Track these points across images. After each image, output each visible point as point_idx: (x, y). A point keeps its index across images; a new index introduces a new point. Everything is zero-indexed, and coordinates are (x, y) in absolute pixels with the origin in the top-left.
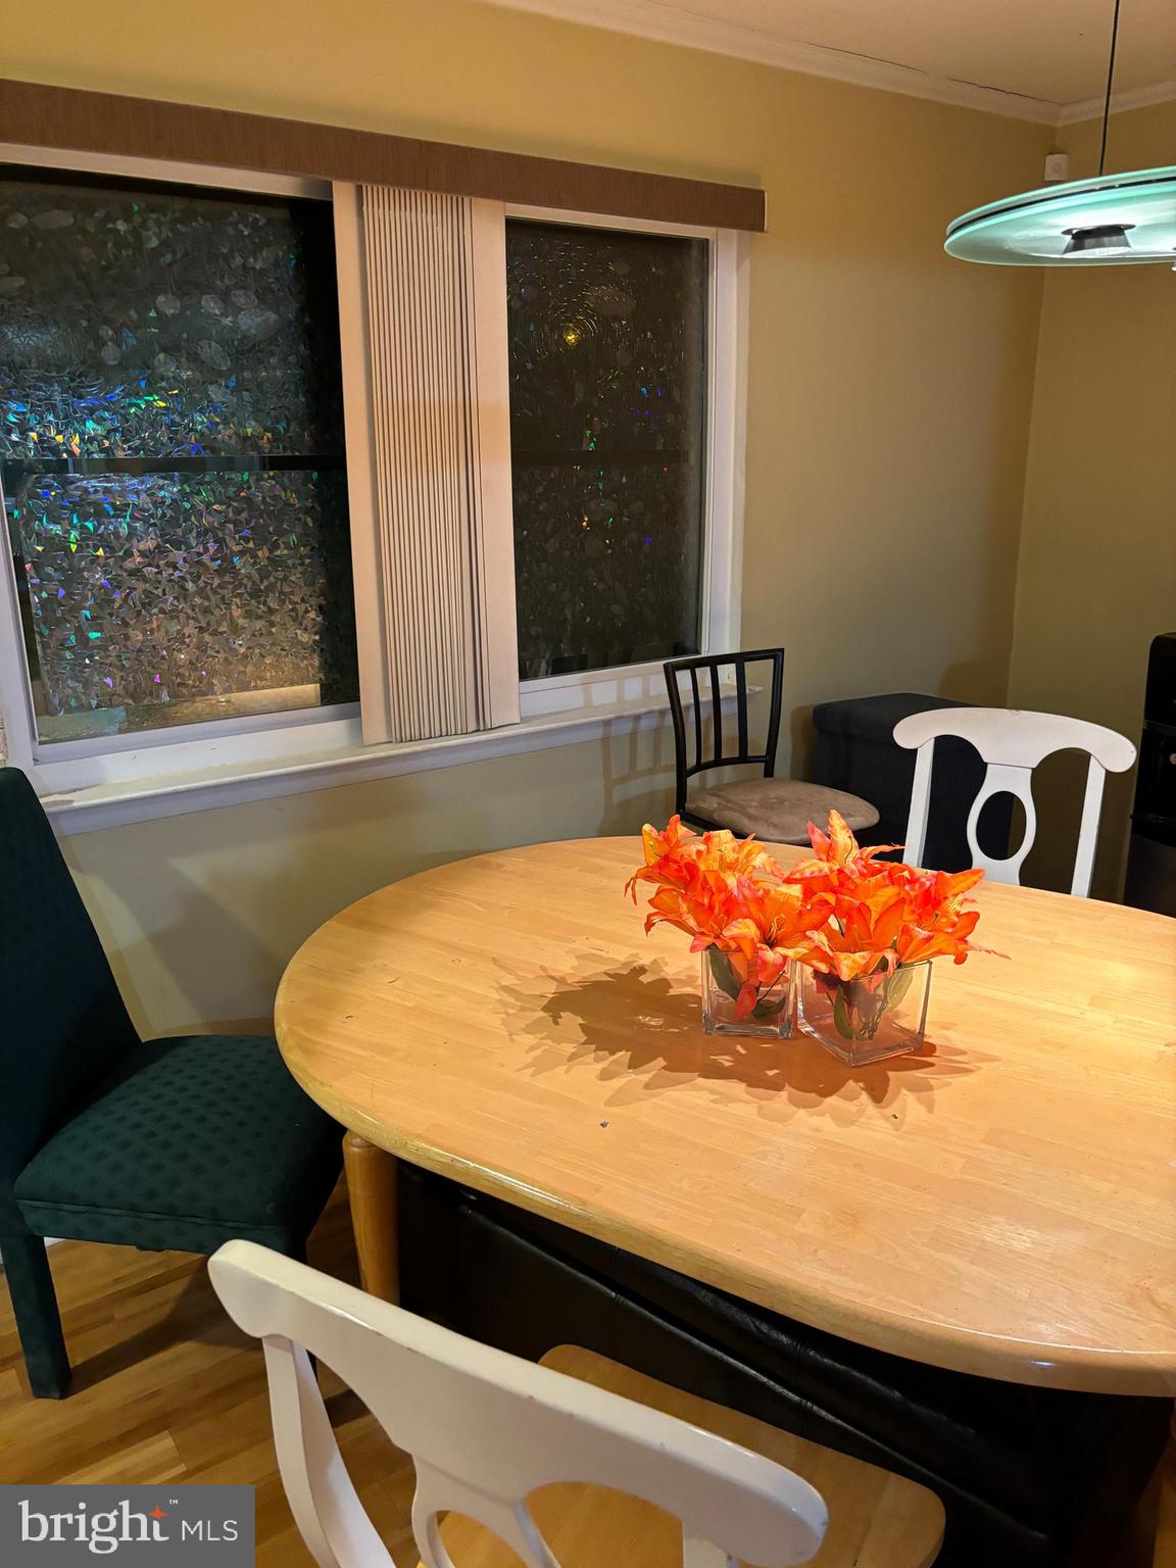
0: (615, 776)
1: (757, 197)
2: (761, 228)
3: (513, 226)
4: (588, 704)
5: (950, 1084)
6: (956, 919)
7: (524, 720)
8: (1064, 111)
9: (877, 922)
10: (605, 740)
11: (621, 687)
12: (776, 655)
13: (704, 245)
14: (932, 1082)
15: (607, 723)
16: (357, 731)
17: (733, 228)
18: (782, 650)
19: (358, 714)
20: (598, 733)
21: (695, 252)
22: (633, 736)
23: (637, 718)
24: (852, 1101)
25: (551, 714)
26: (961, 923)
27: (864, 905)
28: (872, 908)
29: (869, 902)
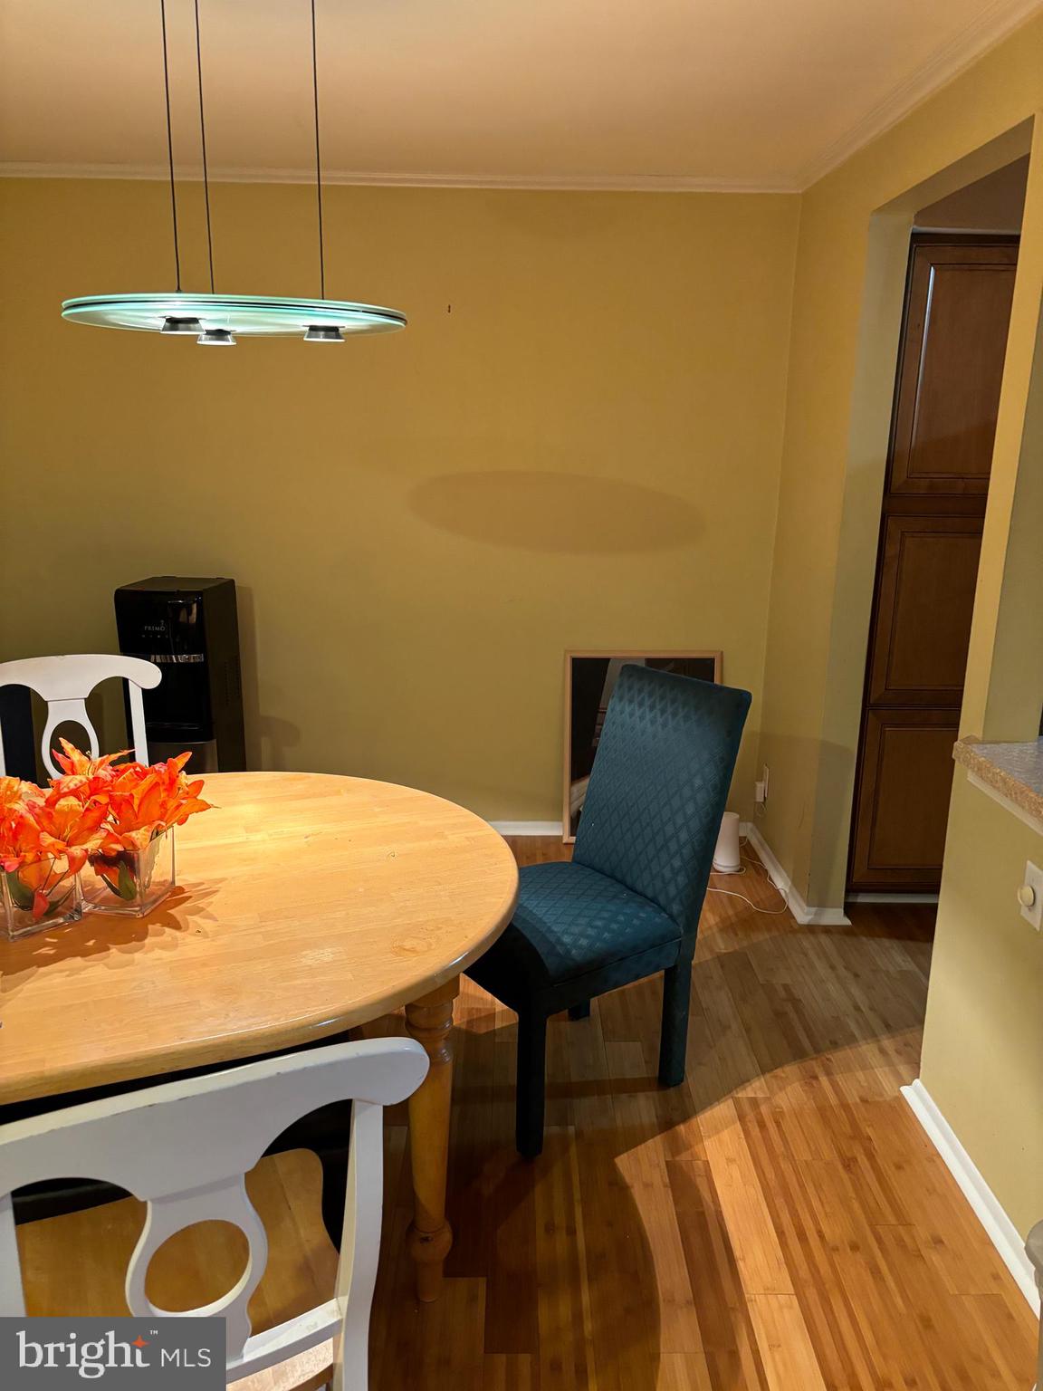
5: (212, 903)
6: (187, 789)
9: (140, 806)
14: (201, 905)
24: (159, 936)
26: (191, 790)
27: (132, 795)
28: (135, 796)
29: (134, 792)
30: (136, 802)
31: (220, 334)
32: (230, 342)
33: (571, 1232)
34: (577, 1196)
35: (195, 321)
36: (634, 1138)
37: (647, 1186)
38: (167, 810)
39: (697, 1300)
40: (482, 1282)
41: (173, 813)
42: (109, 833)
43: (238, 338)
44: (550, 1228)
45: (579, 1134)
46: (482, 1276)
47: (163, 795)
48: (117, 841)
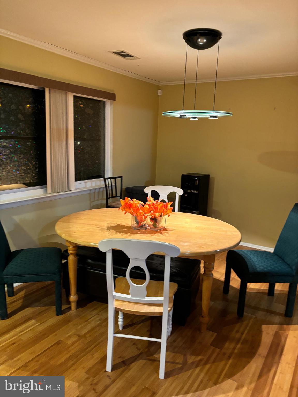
0: (92, 200)
1: (114, 95)
2: (115, 100)
3: (75, 97)
4: (86, 187)
5: (170, 232)
6: (169, 209)
7: (76, 189)
8: (161, 83)
10: (90, 194)
11: (92, 184)
12: (121, 177)
13: (104, 102)
14: (168, 232)
15: (90, 190)
16: (46, 191)
17: (109, 99)
18: (122, 176)
19: (46, 187)
20: (88, 192)
21: (102, 103)
22: (95, 193)
23: (95, 189)
24: (158, 235)
25: (80, 188)
27: (158, 207)
28: (159, 208)
29: (158, 206)
30: (159, 209)
31: (195, 118)
32: (197, 119)
33: (242, 334)
34: (248, 328)
35: (185, 115)
36: (270, 323)
37: (268, 333)
38: (164, 211)
39: (267, 357)
40: (215, 334)
41: (165, 212)
42: (152, 213)
43: (199, 118)
44: (237, 331)
45: (255, 318)
46: (216, 333)
47: (164, 208)
48: (153, 215)
